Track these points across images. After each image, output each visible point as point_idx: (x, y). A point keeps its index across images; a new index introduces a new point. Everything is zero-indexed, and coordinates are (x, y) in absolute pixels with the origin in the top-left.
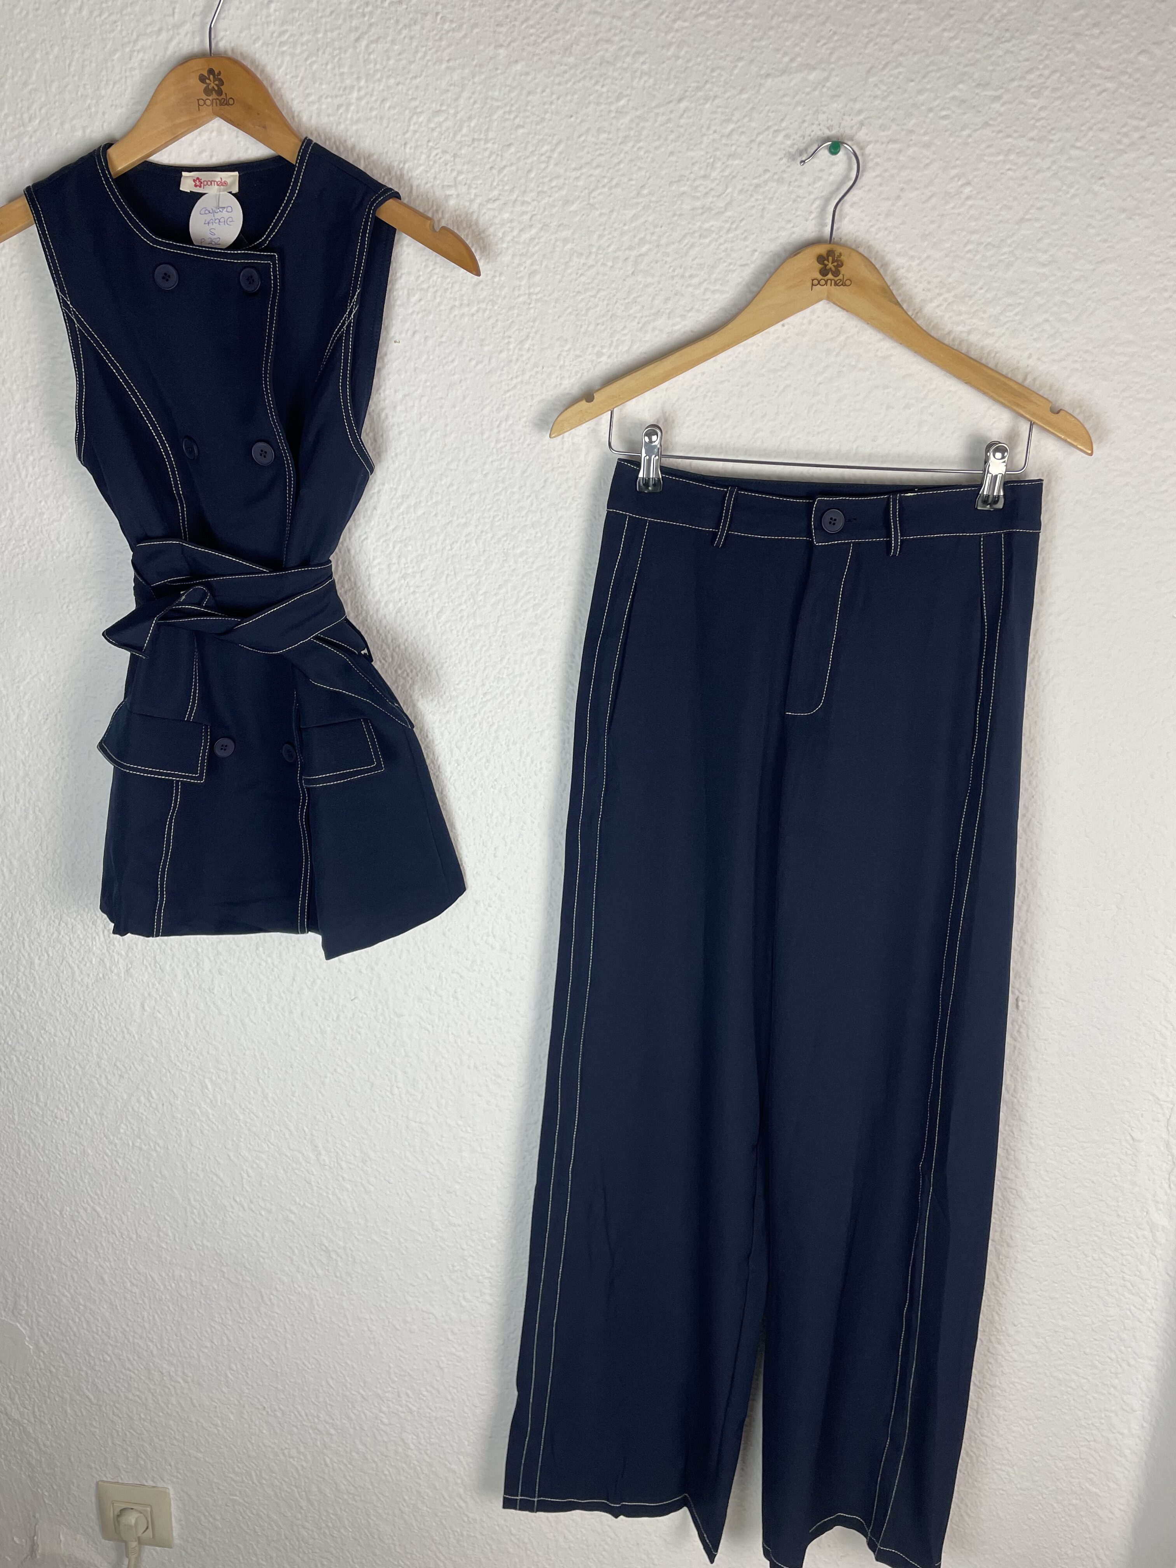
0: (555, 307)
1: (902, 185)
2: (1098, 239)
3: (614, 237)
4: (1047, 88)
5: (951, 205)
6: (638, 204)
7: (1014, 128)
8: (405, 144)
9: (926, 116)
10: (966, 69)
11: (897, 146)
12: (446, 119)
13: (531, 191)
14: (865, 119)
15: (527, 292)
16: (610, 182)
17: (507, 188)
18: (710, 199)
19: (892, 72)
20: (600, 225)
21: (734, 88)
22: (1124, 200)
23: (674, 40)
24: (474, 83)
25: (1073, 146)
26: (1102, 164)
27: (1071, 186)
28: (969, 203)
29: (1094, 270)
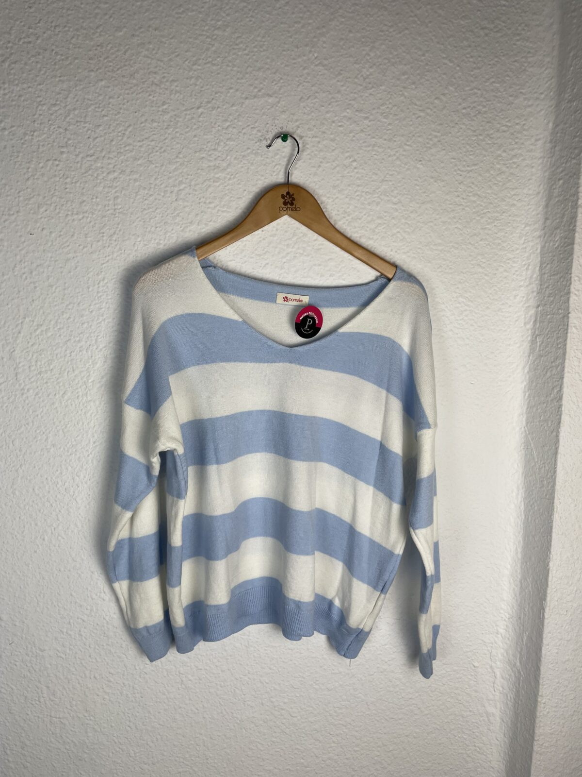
0: (130, 217)
1: (321, 160)
2: (421, 191)
3: (164, 180)
4: (391, 114)
5: (347, 171)
6: (177, 162)
7: (376, 133)
8: (34, 121)
9: (331, 125)
10: (350, 102)
11: (317, 139)
12: (60, 109)
13: (113, 152)
14: (300, 124)
15: (113, 208)
16: (160, 149)
17: (98, 149)
18: (218, 162)
19: (312, 101)
20: (155, 173)
21: (228, 103)
22: (432, 172)
23: (193, 76)
24: (76, 90)
25: (406, 144)
26: (420, 154)
27: (406, 164)
28: (356, 171)
29: (420, 207)
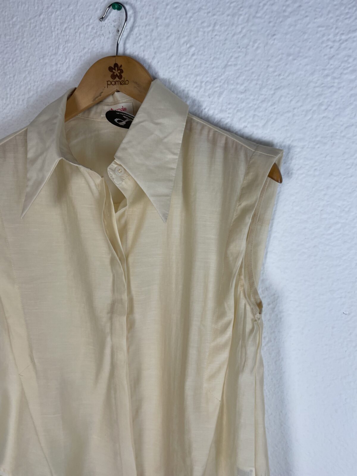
2: (276, 74)
7: (218, 9)
22: (291, 48)
25: (254, 17)
26: (274, 26)
27: (255, 42)
28: (194, 57)
29: (274, 94)
